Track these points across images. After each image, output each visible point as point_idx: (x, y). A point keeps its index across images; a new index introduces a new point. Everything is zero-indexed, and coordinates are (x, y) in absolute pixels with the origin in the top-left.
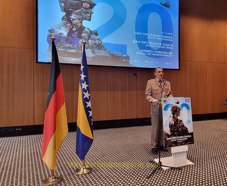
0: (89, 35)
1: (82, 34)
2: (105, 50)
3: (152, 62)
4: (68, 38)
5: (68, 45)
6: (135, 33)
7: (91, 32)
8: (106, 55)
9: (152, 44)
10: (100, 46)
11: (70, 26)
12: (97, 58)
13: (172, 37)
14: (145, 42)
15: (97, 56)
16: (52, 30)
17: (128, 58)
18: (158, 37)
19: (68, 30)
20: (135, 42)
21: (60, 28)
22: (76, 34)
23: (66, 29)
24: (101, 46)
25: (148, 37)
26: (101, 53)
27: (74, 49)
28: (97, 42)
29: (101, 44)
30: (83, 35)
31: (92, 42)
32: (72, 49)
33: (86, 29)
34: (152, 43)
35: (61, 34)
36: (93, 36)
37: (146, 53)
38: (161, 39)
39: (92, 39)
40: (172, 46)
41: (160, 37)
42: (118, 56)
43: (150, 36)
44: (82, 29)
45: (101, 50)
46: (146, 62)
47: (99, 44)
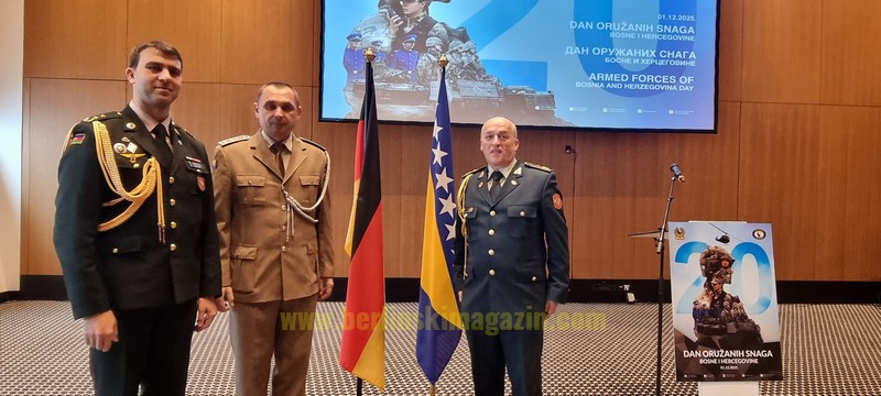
0: (445, 43)
1: (428, 41)
2: (486, 80)
3: (622, 111)
4: (392, 52)
5: (392, 72)
6: (572, 25)
7: (450, 32)
8: (489, 94)
9: (624, 56)
10: (473, 71)
11: (397, 23)
12: (463, 104)
13: (691, 30)
14: (603, 51)
15: (465, 99)
16: (355, 36)
17: (550, 99)
18: (645, 33)
19: (392, 32)
20: (573, 51)
21: (374, 29)
22: (412, 42)
23: (387, 31)
24: (475, 69)
25: (612, 35)
26: (477, 89)
27: (407, 81)
28: (464, 58)
29: (476, 65)
30: (431, 41)
31: (453, 61)
32: (401, 81)
33: (437, 25)
34: (625, 52)
35: (375, 43)
36: (456, 44)
37: (605, 83)
38: (657, 37)
39: (451, 53)
40: (693, 55)
41: (650, 31)
42: (522, 95)
43: (619, 29)
44: (426, 25)
45: (475, 80)
46: (605, 110)
47: (471, 64)
